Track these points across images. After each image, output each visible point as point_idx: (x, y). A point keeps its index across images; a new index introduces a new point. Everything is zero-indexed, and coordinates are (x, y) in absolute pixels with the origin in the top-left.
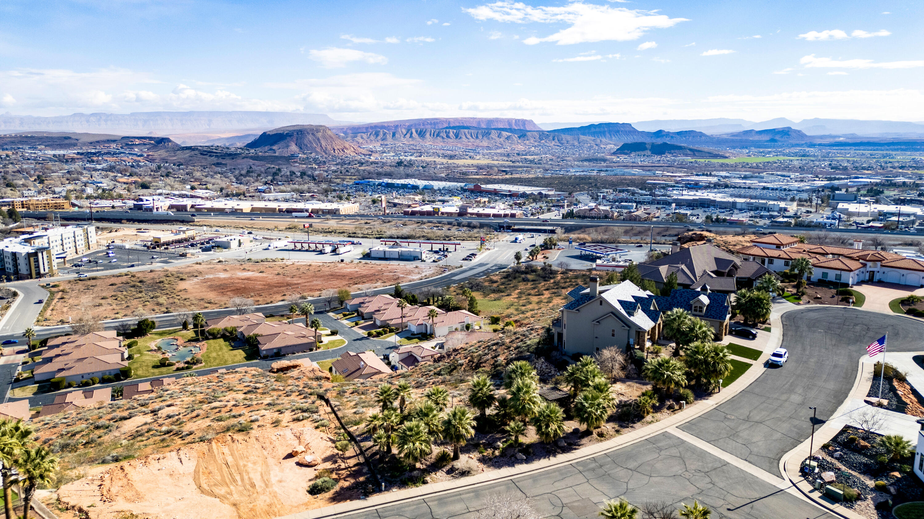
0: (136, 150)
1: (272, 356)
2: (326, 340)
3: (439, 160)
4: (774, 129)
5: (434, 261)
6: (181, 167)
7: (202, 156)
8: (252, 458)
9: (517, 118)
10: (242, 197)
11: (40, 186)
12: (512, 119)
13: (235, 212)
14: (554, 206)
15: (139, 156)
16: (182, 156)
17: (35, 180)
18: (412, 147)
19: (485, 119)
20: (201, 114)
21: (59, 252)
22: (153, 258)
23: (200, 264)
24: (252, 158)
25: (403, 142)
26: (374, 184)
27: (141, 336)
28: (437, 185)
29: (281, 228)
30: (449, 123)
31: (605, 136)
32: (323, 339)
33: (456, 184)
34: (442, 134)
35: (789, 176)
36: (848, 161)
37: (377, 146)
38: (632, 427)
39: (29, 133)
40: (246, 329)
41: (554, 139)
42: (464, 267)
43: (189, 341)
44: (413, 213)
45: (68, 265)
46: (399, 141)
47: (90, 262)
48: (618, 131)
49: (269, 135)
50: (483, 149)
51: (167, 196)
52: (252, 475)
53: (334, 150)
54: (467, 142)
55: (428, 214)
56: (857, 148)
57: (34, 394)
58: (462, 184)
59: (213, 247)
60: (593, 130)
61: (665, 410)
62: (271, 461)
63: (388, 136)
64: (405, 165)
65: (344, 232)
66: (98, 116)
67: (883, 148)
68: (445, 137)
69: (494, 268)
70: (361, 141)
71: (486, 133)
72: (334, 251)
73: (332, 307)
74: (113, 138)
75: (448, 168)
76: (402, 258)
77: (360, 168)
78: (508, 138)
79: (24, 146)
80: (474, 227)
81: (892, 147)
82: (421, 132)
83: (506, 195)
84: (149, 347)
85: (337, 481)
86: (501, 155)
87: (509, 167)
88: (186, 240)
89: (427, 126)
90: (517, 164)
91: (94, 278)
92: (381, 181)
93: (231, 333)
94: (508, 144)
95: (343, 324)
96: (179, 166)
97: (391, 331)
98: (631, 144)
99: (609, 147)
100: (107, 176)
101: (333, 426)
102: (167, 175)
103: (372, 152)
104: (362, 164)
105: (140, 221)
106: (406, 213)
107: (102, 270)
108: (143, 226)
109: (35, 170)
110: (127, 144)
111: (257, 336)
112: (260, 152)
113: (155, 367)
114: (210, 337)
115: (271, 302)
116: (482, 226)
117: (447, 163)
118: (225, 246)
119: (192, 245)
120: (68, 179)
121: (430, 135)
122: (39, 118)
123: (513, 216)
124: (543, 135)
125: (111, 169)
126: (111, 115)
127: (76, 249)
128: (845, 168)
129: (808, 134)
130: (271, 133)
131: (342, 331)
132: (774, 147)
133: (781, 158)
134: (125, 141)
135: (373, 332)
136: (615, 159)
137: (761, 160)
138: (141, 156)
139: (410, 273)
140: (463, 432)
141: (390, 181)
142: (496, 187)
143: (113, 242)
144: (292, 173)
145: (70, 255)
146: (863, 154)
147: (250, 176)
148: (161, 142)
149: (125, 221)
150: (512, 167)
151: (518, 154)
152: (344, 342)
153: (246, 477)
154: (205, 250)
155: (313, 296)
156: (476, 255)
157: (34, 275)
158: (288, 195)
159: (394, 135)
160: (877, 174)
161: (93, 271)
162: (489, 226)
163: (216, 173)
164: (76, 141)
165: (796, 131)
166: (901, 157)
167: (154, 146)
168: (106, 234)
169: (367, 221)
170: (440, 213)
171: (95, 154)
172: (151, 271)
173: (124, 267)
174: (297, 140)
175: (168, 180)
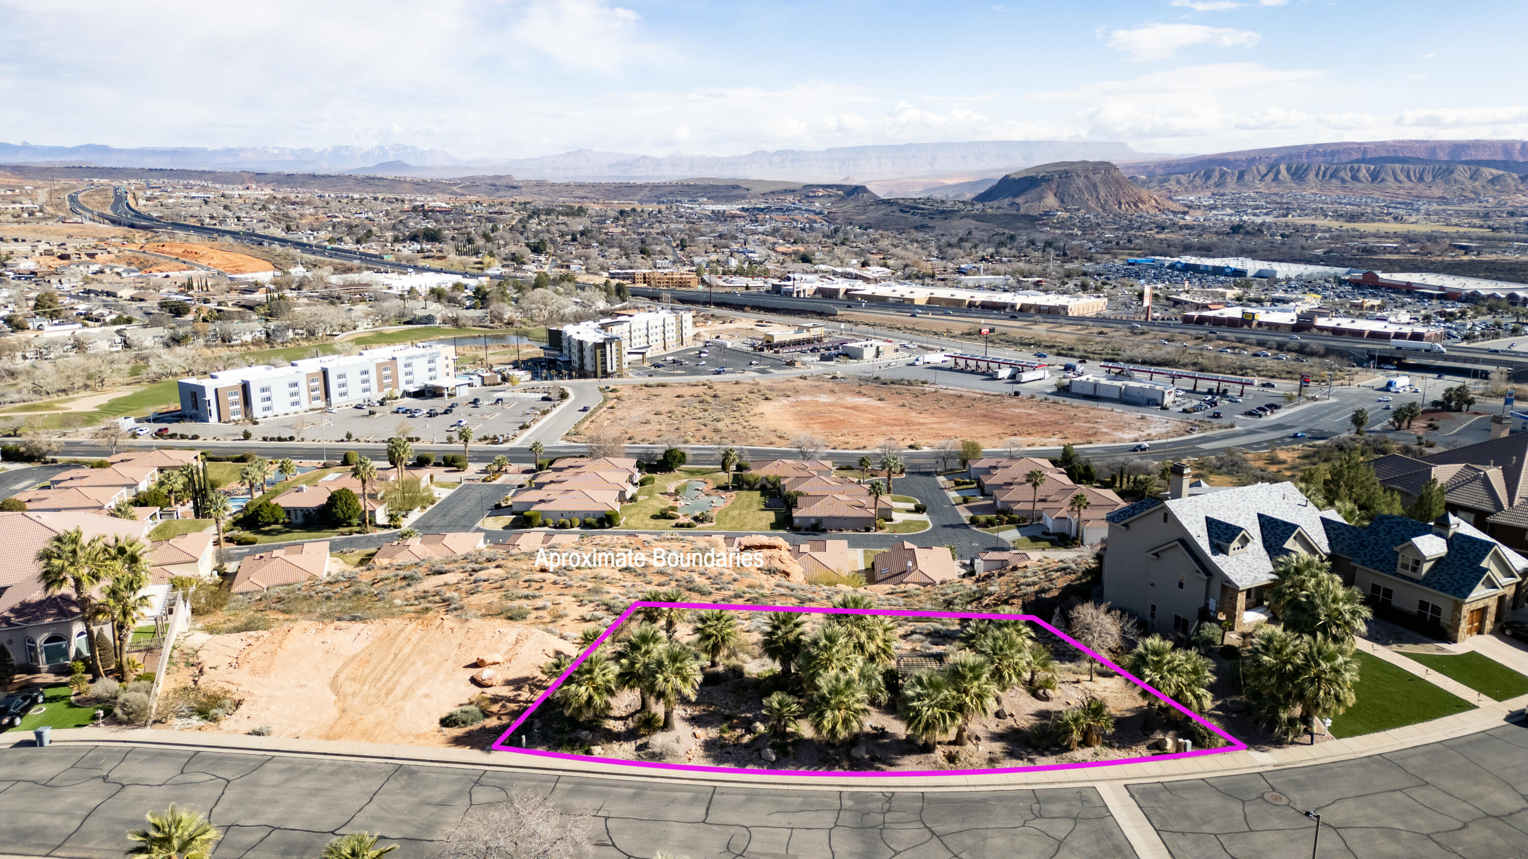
0: (817, 204)
1: (807, 529)
2: (898, 518)
3: (1321, 222)
5: (1184, 411)
6: (868, 230)
7: (901, 214)
10: (928, 281)
11: (679, 254)
12: (1513, 143)
13: (904, 304)
15: (817, 214)
16: (875, 214)
17: (677, 246)
18: (1273, 197)
20: (921, 147)
21: (641, 346)
22: (751, 363)
23: (805, 378)
24: (976, 218)
25: (1257, 189)
26: (1162, 265)
27: (663, 472)
28: (1288, 270)
29: (955, 333)
30: (1365, 151)
32: (894, 515)
33: (1327, 268)
34: (1342, 174)
37: (1203, 196)
39: (693, 179)
42: (1237, 428)
43: (719, 488)
44: (1201, 321)
45: (647, 364)
46: (1249, 188)
47: (675, 362)
49: (1013, 180)
50: (1429, 203)
51: (824, 275)
53: (1120, 203)
54: (1395, 188)
55: (1232, 323)
57: (505, 528)
58: (1346, 271)
59: (838, 355)
63: (1229, 179)
64: (1248, 233)
65: (1053, 347)
66: (785, 155)
68: (1348, 178)
70: (1175, 187)
71: (1445, 171)
72: (1013, 377)
73: (949, 467)
74: (792, 187)
75: (1337, 238)
76: (1127, 399)
77: (1157, 236)
78: (1494, 180)
79: (683, 199)
80: (1312, 354)
82: (1298, 169)
83: (1429, 296)
84: (666, 488)
86: (1470, 214)
87: (1480, 238)
88: (809, 341)
89: (1314, 159)
90: (1505, 234)
91: (663, 386)
92: (1176, 259)
93: (774, 484)
94: (1491, 193)
95: (946, 497)
96: (865, 229)
97: (1011, 521)
100: (764, 242)
102: (842, 244)
103: (1190, 207)
104: (1165, 228)
105: (768, 310)
106: (1187, 320)
107: (681, 375)
108: (763, 316)
109: (682, 231)
110: (807, 196)
111: (798, 494)
112: (990, 208)
113: (655, 517)
114: (747, 487)
115: (865, 447)
116: (1328, 353)
117: (1340, 229)
118: (855, 355)
119: (813, 350)
120: (715, 246)
121: (1317, 175)
125: (775, 232)
126: (801, 152)
127: (664, 344)
130: (1017, 177)
131: (936, 508)
134: (806, 191)
135: (982, 518)
138: (820, 213)
139: (1124, 426)
141: (1197, 261)
142: (1414, 278)
143: (718, 337)
144: (1032, 242)
145: (655, 351)
147: (961, 247)
148: (854, 191)
149: (750, 309)
150: (1488, 239)
151: (1512, 214)
152: (927, 527)
154: (825, 358)
155: (930, 446)
156: (1278, 407)
157: (599, 373)
158: (999, 280)
159: (1241, 176)
161: (669, 375)
163: (912, 241)
164: (745, 192)
167: (842, 199)
168: (717, 326)
169: (1105, 330)
170: (1255, 323)
171: (762, 210)
172: (737, 383)
173: (708, 373)
174: (1058, 187)
175: (838, 251)
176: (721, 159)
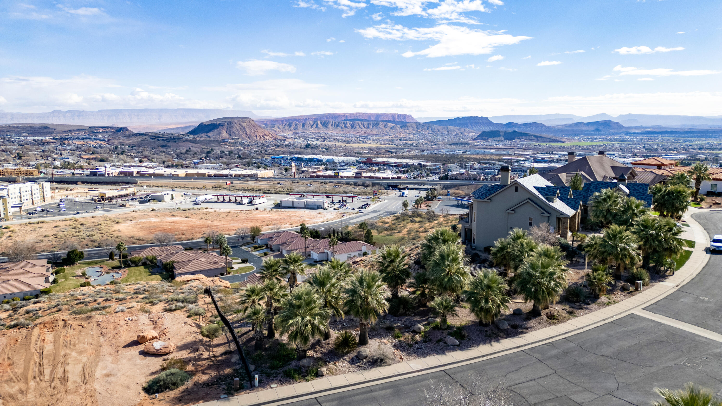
0: (100, 136)
2: (236, 267)
3: (338, 144)
4: (598, 122)
5: (335, 209)
6: (134, 148)
7: (151, 140)
8: (81, 346)
9: (399, 113)
10: (180, 167)
11: (18, 161)
12: (395, 114)
13: (172, 177)
14: (431, 173)
15: (101, 141)
16: (135, 140)
17: (15, 157)
18: (318, 134)
19: (374, 114)
20: (152, 110)
21: (17, 203)
22: (97, 208)
23: (136, 212)
24: (191, 141)
25: (311, 131)
26: (287, 159)
27: (70, 265)
28: (337, 159)
29: (208, 187)
30: (347, 116)
31: (467, 127)
32: (233, 266)
33: (352, 158)
34: (341, 125)
35: (614, 155)
36: (658, 145)
37: (289, 133)
38: (586, 308)
39: (17, 124)
40: (165, 257)
41: (428, 129)
42: (360, 213)
43: (113, 268)
44: (318, 177)
45: (23, 213)
46: (307, 130)
47: (43, 210)
48: (478, 123)
49: (205, 125)
50: (373, 136)
51: (119, 167)
52: (68, 368)
53: (257, 136)
54: (360, 131)
55: (330, 177)
56: (663, 135)
58: (358, 159)
59: (149, 200)
60: (458, 122)
61: (619, 292)
62: (106, 349)
63: (299, 127)
64: (312, 147)
65: (260, 190)
66: (73, 113)
67: (683, 135)
68: (343, 127)
69: (385, 214)
70: (277, 130)
71: (376, 124)
72: (250, 202)
73: (245, 242)
74: (82, 128)
75: (346, 149)
76: (307, 207)
77: (276, 149)
78: (392, 128)
79: (11, 134)
80: (367, 186)
81: (690, 135)
82: (325, 123)
83: (392, 166)
84: (75, 273)
85: (191, 374)
86: (387, 140)
87: (393, 149)
88: (127, 195)
89: (329, 120)
90: (400, 147)
91: (42, 223)
92: (293, 156)
93: (151, 261)
94: (392, 132)
95: (253, 255)
96: (132, 147)
98: (488, 132)
99: (471, 134)
100: (73, 154)
101: (209, 314)
102: (122, 154)
103: (286, 138)
104: (278, 146)
105: (92, 183)
106: (312, 177)
107: (51, 216)
108: (94, 186)
109: (17, 149)
110: (93, 132)
111: (173, 262)
112: (197, 137)
114: (133, 265)
115: (192, 239)
116: (374, 185)
117: (345, 146)
118: (160, 199)
119: (132, 199)
120: (41, 156)
121: (332, 125)
122: (26, 114)
123: (399, 178)
124: (419, 126)
125: (78, 149)
126: (83, 111)
127: (33, 201)
128: (656, 150)
129: (625, 125)
130: (207, 124)
131: (252, 260)
132: (599, 135)
133: (606, 143)
134: (92, 130)
136: (476, 143)
137: (589, 143)
138: (103, 140)
139: (314, 217)
140: (374, 304)
141: (299, 156)
142: (385, 160)
143: (66, 197)
144: (223, 152)
145: (27, 206)
146: (668, 140)
147: (188, 154)
148: (120, 130)
149: (80, 183)
150: (396, 149)
151: (401, 140)
152: (253, 268)
153: (60, 369)
154: (141, 202)
155: (229, 235)
156: (369, 205)
158: (217, 166)
159: (303, 125)
160: (682, 154)
161: (43, 217)
162: (380, 185)
163: (161, 152)
164: (52, 130)
165: (615, 123)
166: (698, 142)
167: (114, 133)
168: (62, 192)
169: (281, 182)
170: (339, 177)
171: (66, 139)
172: (93, 217)
173: (70, 214)
174: (227, 128)
175: (122, 157)
176: (32, 114)
